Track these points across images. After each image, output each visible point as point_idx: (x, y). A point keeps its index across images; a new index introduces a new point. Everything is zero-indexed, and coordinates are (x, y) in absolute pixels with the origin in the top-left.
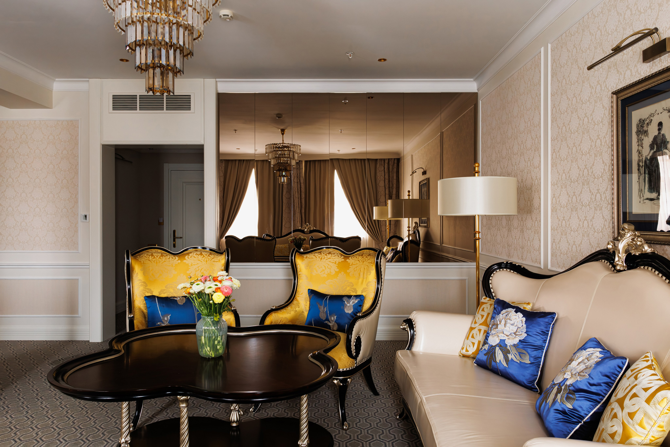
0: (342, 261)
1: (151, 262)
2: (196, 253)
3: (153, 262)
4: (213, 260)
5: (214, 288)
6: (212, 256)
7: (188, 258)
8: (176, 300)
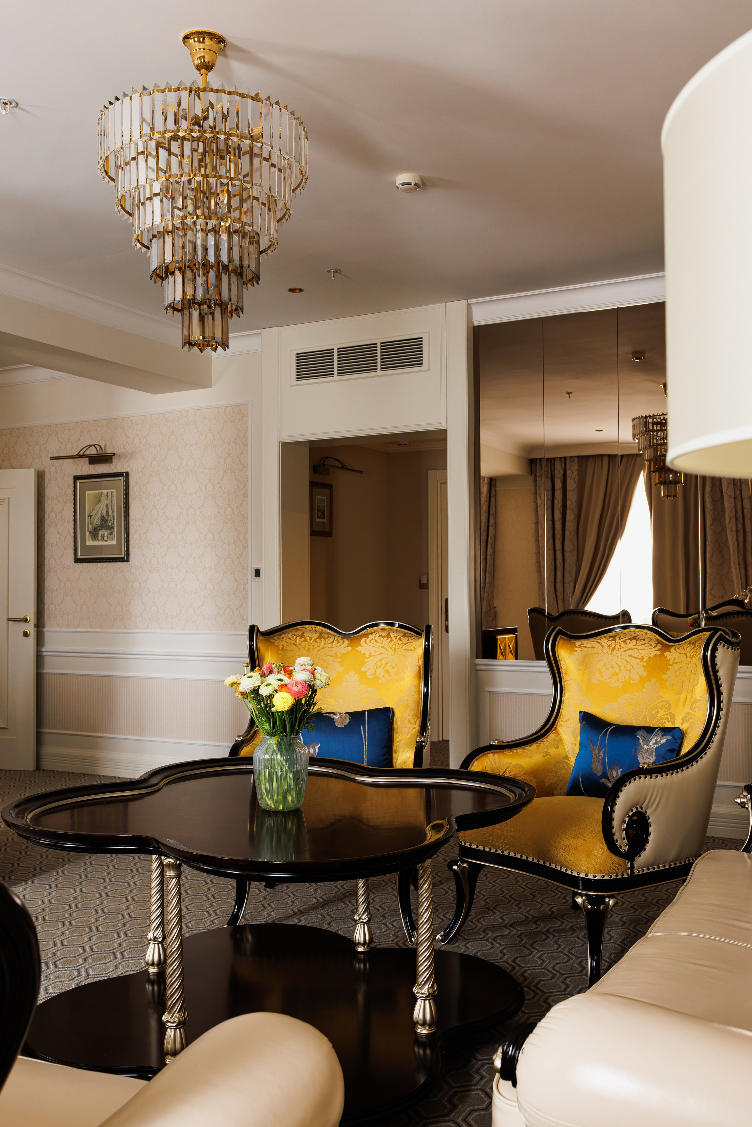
0: (656, 655)
1: (299, 648)
2: (380, 634)
3: (301, 647)
4: (405, 647)
5: (276, 684)
6: (405, 640)
7: (366, 643)
8: (333, 719)
